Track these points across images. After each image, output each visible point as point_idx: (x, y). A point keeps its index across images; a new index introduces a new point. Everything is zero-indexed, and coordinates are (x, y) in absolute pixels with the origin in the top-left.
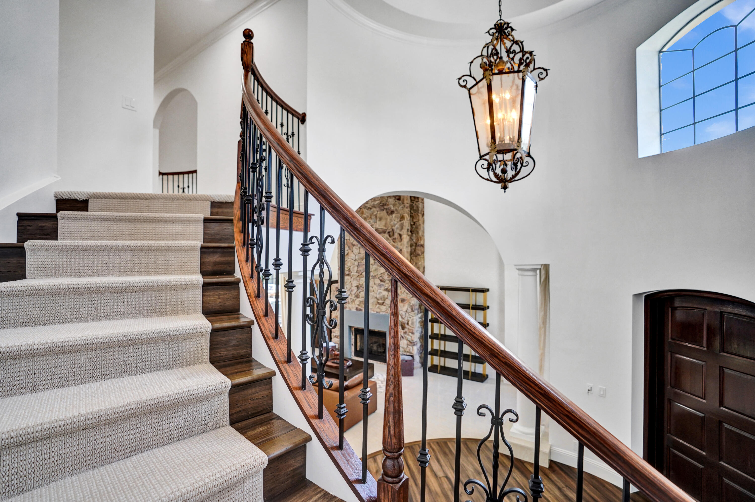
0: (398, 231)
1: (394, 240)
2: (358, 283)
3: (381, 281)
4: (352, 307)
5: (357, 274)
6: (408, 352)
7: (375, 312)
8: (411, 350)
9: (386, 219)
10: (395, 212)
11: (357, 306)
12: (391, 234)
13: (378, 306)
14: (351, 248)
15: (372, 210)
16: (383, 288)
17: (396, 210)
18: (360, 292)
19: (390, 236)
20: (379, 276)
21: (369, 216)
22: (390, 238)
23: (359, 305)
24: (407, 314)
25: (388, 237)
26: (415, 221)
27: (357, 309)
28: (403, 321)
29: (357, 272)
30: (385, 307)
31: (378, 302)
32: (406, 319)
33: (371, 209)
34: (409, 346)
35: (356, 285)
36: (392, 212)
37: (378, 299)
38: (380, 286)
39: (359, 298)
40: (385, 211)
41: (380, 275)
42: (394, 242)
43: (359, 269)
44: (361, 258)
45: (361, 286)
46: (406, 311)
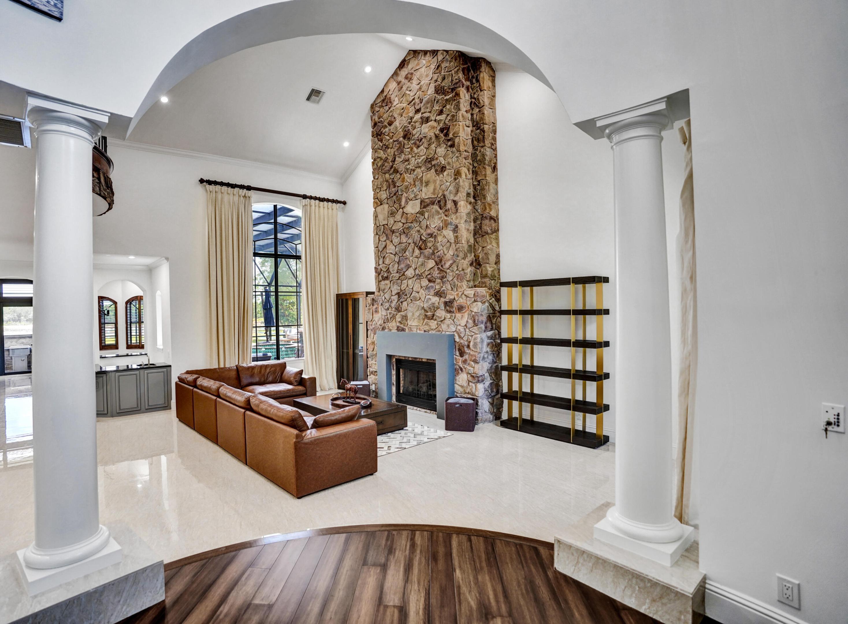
0: (452, 197)
1: (447, 213)
2: (399, 288)
3: (430, 281)
4: (393, 327)
5: (398, 275)
6: (468, 393)
7: (423, 332)
8: (474, 390)
9: (435, 181)
10: (447, 167)
11: (398, 324)
12: (442, 203)
13: (426, 320)
14: (390, 237)
15: (415, 173)
16: (432, 292)
17: (449, 163)
18: (402, 302)
19: (441, 209)
20: (427, 273)
21: (412, 183)
22: (441, 211)
23: (400, 322)
24: (467, 330)
25: (439, 209)
26: (479, 178)
27: (398, 329)
28: (462, 341)
29: (397, 272)
30: (436, 322)
31: (426, 315)
32: (465, 338)
33: (414, 170)
34: (470, 384)
35: (396, 292)
36: (443, 169)
37: (426, 311)
38: (427, 288)
39: (400, 311)
40: (433, 170)
41: (429, 272)
42: (446, 216)
43: (399, 268)
44: (403, 250)
45: (403, 293)
46: (466, 325)
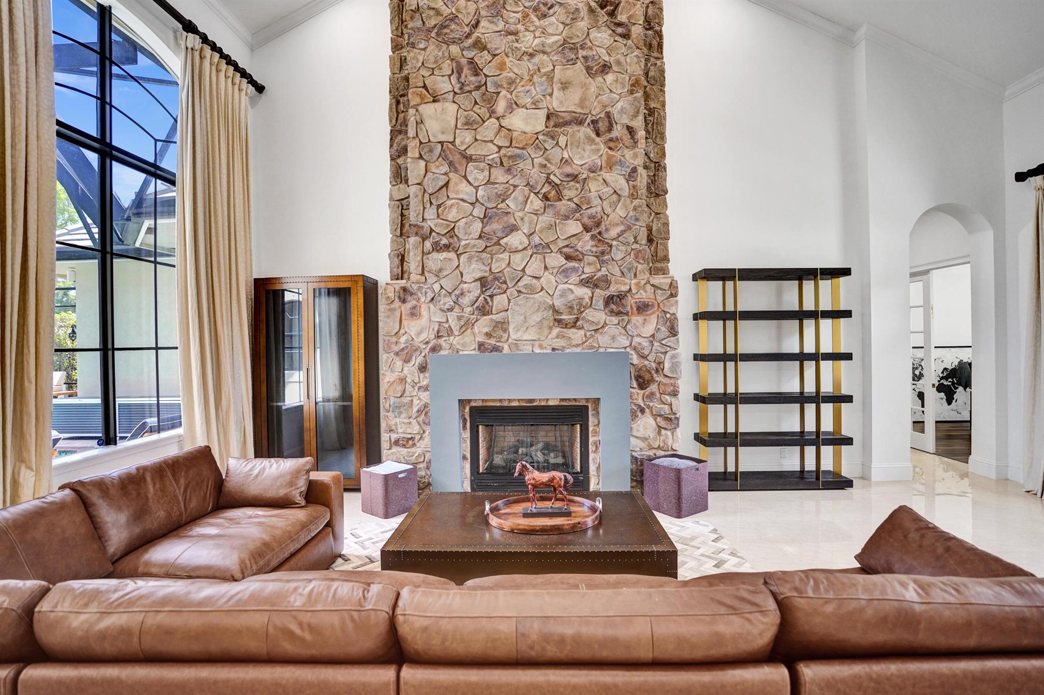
0: (625, 120)
1: (612, 144)
2: (488, 269)
3: (568, 258)
4: (464, 345)
5: (482, 244)
6: (659, 448)
7: (549, 351)
8: (670, 442)
9: (585, 86)
10: (615, 68)
11: (481, 338)
12: (602, 126)
13: (556, 331)
14: (461, 169)
15: (536, 59)
16: (574, 278)
17: (618, 63)
18: (491, 296)
19: (598, 135)
20: (561, 244)
21: (526, 77)
22: (598, 140)
23: (488, 335)
24: (656, 344)
25: (593, 135)
27: (481, 346)
28: (646, 363)
29: (480, 237)
30: (582, 332)
31: (559, 321)
32: (651, 357)
33: (532, 55)
34: (663, 432)
35: (479, 275)
36: (605, 68)
37: (556, 311)
38: (565, 272)
39: (489, 313)
40: (579, 65)
41: (566, 243)
42: (610, 148)
43: (486, 229)
44: (499, 196)
45: (496, 279)
46: (653, 336)
